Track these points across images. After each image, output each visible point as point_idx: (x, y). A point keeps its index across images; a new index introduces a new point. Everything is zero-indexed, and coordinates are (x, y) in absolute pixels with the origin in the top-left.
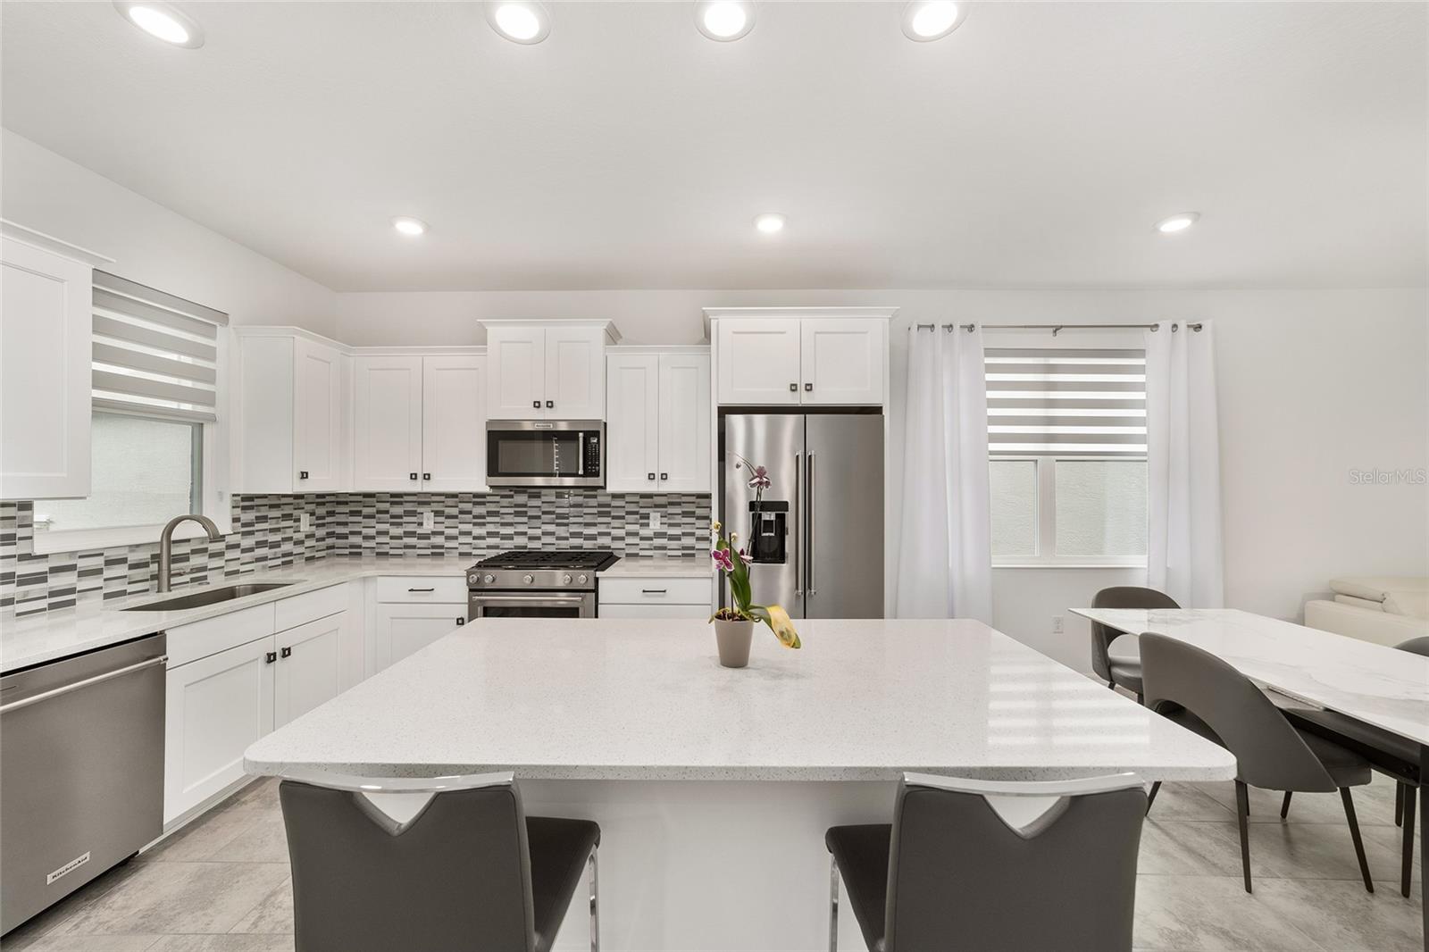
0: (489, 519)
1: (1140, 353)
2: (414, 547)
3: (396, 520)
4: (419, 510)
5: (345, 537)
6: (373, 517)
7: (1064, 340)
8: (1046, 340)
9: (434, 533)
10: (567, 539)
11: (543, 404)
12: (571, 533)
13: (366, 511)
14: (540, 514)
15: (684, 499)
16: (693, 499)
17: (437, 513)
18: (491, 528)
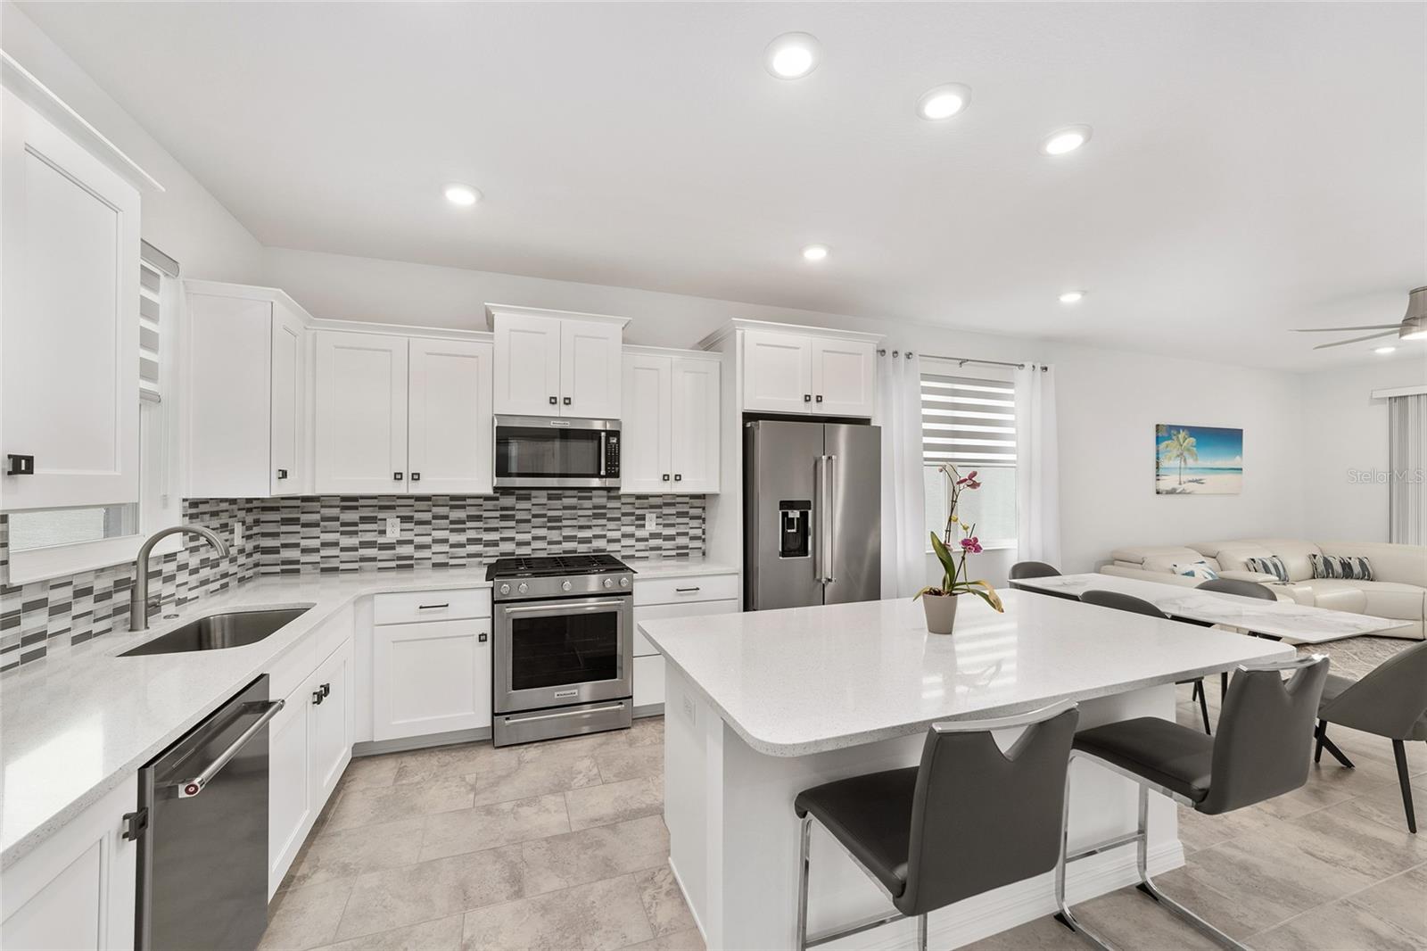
0: (469, 524)
1: (1009, 384)
2: (374, 559)
3: (349, 528)
4: (381, 515)
5: (275, 550)
6: (317, 525)
7: (967, 371)
8: (953, 370)
9: (400, 542)
10: (559, 543)
11: (560, 400)
12: (564, 537)
13: (305, 518)
14: (530, 517)
15: (679, 500)
16: (687, 500)
17: (404, 519)
18: (472, 534)
